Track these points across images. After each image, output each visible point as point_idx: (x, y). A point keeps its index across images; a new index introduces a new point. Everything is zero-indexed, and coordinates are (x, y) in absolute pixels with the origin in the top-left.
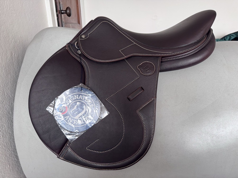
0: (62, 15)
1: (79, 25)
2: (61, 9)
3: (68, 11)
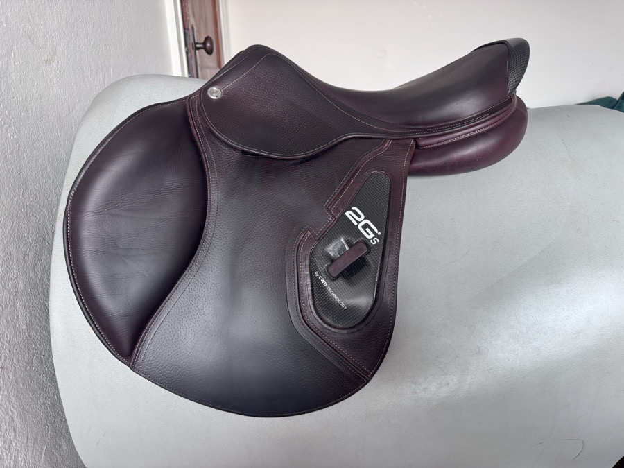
0: (197, 51)
2: (196, 41)
3: (208, 45)
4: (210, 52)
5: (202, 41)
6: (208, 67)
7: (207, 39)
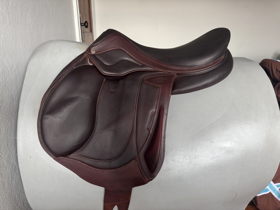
0: (82, 27)
1: (91, 33)
2: (81, 23)
3: (86, 24)
4: (87, 27)
5: (84, 23)
6: (86, 32)
7: (86, 22)
